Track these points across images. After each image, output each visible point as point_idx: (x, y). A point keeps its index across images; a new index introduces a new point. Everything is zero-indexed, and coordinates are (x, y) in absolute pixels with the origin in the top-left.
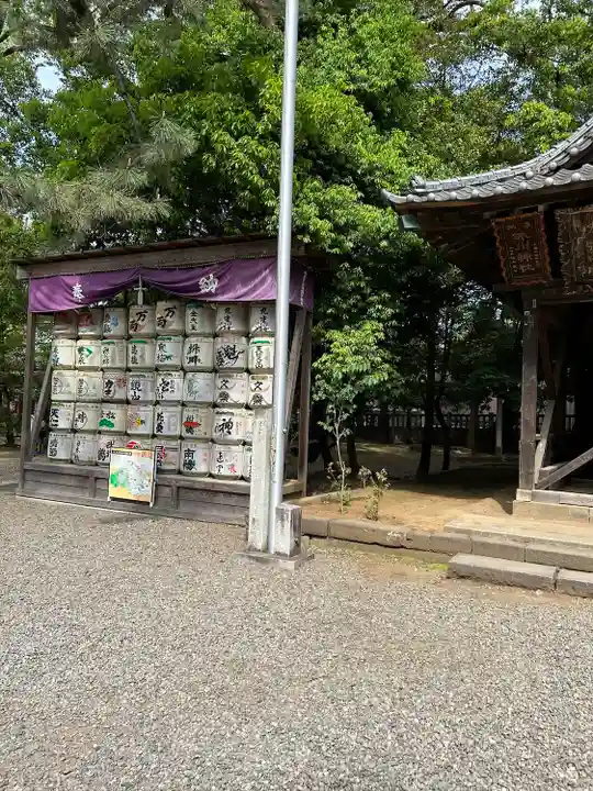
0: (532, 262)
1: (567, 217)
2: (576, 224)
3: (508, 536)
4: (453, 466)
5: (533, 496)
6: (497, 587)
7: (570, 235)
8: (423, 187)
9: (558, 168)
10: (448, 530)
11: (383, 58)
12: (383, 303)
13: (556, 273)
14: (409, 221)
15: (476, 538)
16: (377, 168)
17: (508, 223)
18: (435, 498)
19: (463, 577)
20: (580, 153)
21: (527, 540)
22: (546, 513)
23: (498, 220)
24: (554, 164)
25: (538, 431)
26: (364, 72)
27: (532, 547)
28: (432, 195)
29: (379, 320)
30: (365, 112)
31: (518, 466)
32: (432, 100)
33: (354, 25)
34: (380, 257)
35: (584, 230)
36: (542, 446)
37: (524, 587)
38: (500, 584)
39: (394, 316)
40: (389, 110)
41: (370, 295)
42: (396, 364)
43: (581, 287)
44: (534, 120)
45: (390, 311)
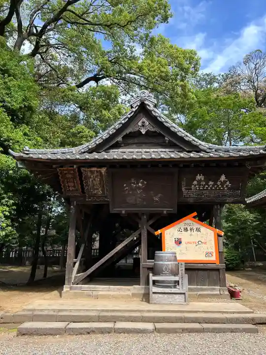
0: (74, 186)
1: (86, 171)
2: (89, 174)
3: (52, 310)
4: (48, 276)
5: (71, 288)
6: (39, 337)
7: (87, 178)
8: (29, 151)
9: (84, 152)
10: (24, 310)
11: (19, 96)
12: (9, 198)
13: (83, 191)
14: (21, 164)
15: (36, 313)
16: (11, 139)
17: (63, 170)
18: (30, 293)
19: (24, 334)
20: (92, 148)
21: (60, 311)
22: (76, 296)
23: (60, 169)
24: (83, 150)
25: (76, 258)
26: (9, 99)
27: (61, 314)
28: (31, 155)
29: (7, 206)
30: (8, 115)
31: (65, 274)
32: (41, 117)
33: (7, 80)
34: (9, 177)
35: (92, 176)
36: (77, 265)
37: (52, 335)
38: (41, 335)
39: (14, 204)
40: (22, 116)
41: (3, 194)
42: (15, 227)
43: (92, 198)
44: (80, 132)
45: (12, 201)
